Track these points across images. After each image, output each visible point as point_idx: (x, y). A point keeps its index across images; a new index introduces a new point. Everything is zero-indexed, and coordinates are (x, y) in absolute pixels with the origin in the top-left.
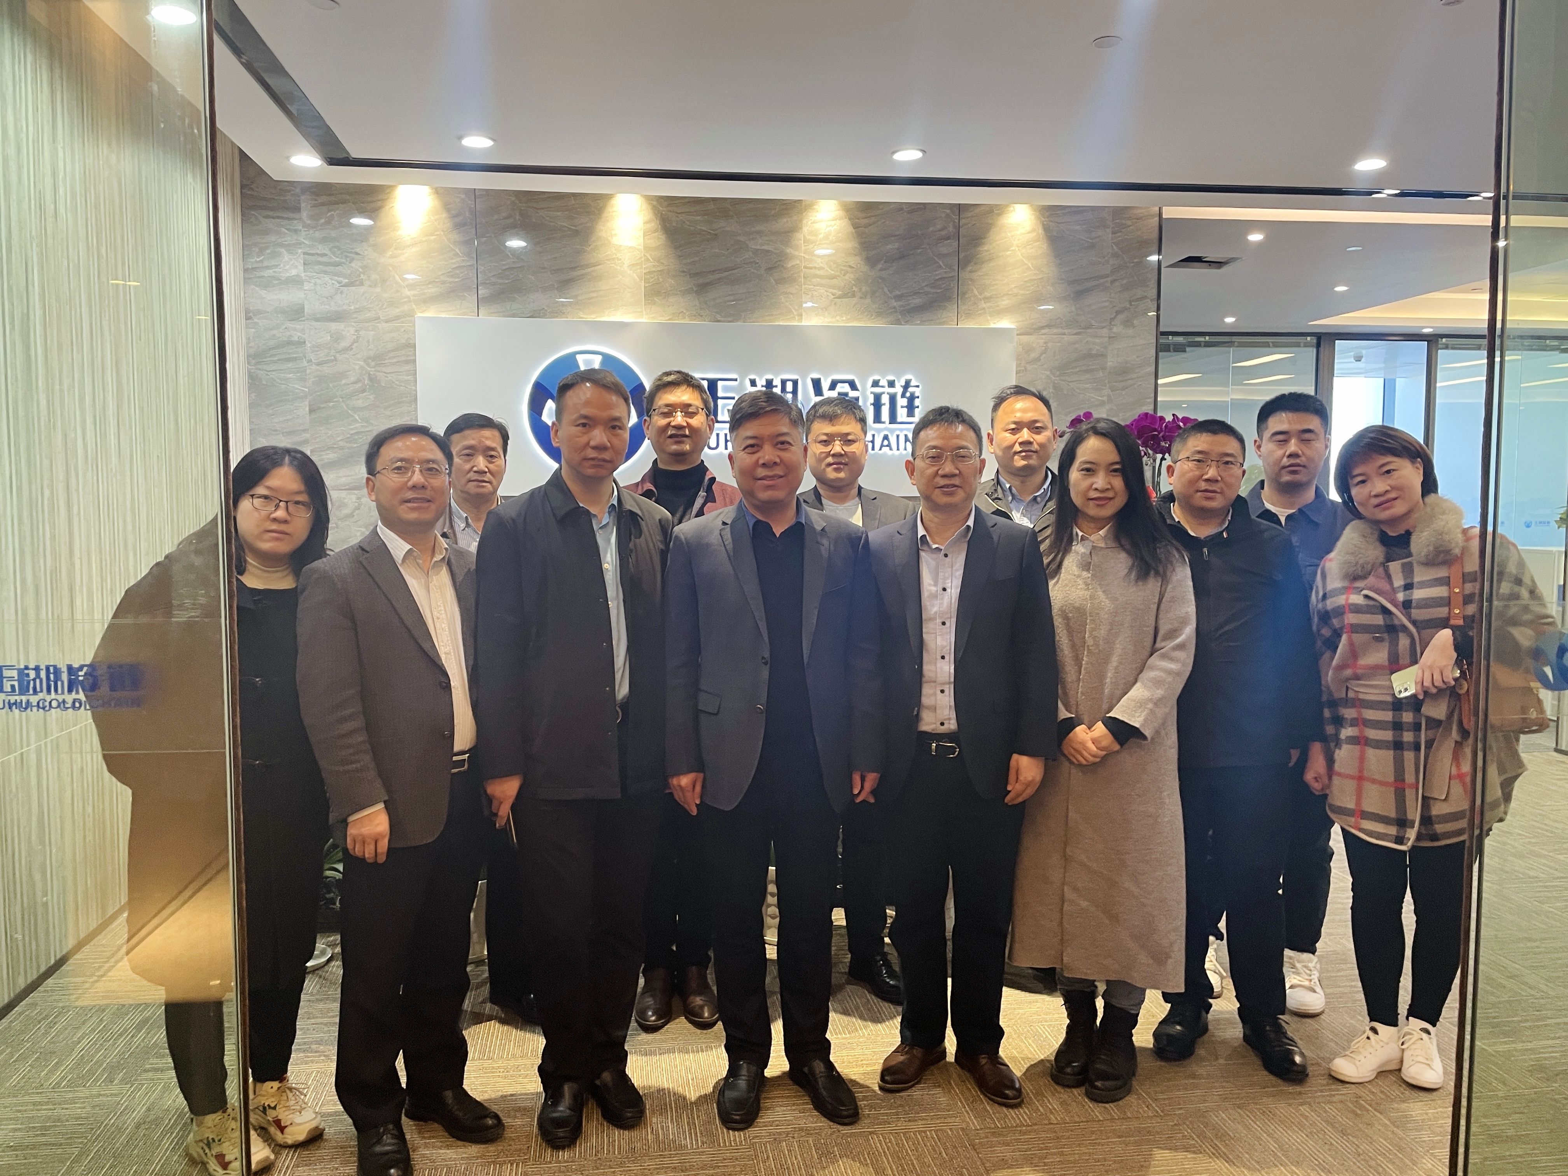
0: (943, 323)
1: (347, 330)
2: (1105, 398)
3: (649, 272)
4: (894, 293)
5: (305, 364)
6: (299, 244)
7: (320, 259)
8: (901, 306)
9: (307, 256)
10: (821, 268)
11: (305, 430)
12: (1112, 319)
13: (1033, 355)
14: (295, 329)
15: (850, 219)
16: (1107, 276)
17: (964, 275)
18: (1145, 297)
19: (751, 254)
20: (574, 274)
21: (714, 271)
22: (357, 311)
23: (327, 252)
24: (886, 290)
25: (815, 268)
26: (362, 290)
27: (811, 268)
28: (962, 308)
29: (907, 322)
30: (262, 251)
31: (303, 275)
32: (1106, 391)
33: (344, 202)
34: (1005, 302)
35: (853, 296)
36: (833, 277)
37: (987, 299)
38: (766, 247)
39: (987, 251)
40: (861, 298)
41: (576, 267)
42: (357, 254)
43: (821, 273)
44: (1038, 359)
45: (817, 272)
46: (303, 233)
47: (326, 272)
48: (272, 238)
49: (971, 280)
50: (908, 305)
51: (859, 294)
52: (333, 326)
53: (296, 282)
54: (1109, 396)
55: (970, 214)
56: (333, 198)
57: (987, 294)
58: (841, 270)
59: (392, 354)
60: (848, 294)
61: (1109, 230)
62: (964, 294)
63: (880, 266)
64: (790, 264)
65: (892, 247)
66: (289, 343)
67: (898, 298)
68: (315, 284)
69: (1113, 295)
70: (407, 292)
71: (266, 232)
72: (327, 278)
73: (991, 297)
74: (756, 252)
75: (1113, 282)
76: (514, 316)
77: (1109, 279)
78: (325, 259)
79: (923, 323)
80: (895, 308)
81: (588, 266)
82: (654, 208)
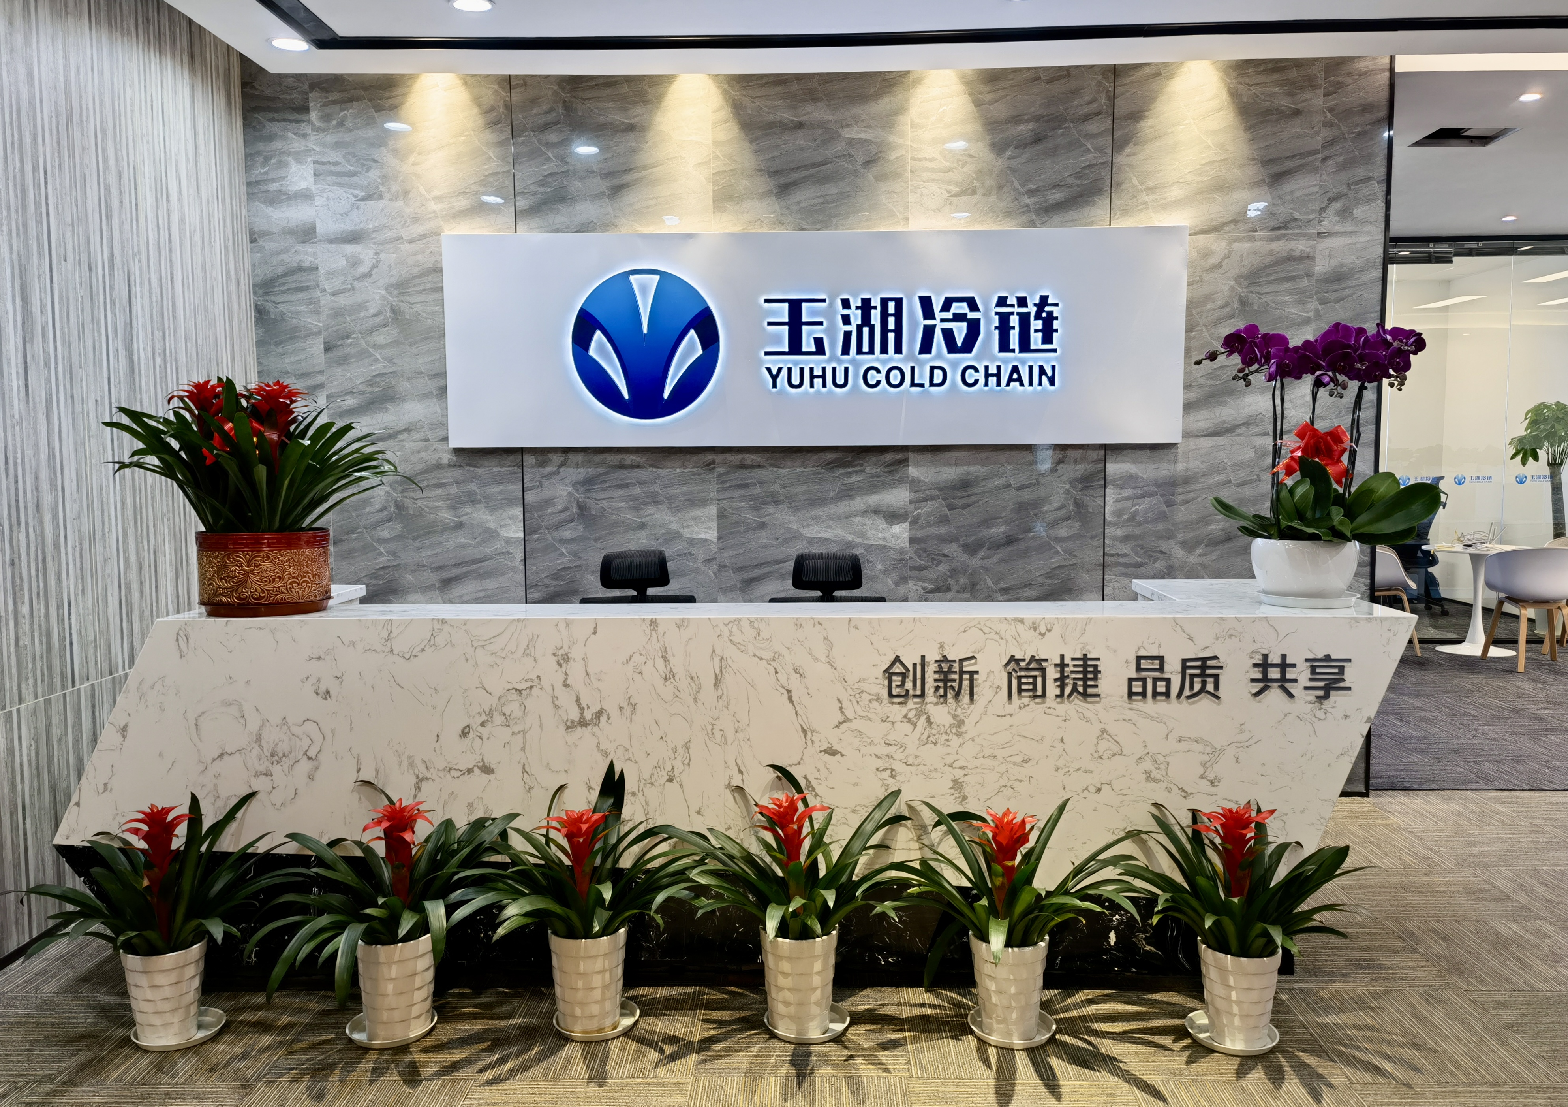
0: (1092, 223)
1: (365, 252)
2: (1311, 314)
3: (719, 172)
4: (1027, 188)
5: (319, 294)
6: (309, 151)
7: (332, 168)
8: (1035, 204)
9: (317, 166)
10: (931, 160)
11: (321, 372)
12: (1323, 209)
13: (1212, 261)
14: (306, 253)
15: (970, 95)
16: (1316, 152)
17: (1120, 159)
18: (1370, 179)
19: (844, 144)
20: (627, 178)
21: (798, 168)
22: (376, 230)
23: (339, 159)
24: (1016, 184)
25: (926, 159)
26: (381, 204)
27: (920, 160)
28: (1117, 202)
29: (1043, 224)
30: (267, 159)
31: (313, 188)
32: (1314, 304)
33: (358, 99)
34: (1176, 193)
35: (974, 192)
36: (949, 170)
37: (1150, 190)
38: (862, 136)
39: (1151, 127)
40: (984, 195)
41: (631, 170)
42: (375, 161)
43: (934, 165)
44: (1219, 266)
45: (928, 164)
46: (313, 138)
47: (339, 184)
48: (278, 145)
49: (1129, 165)
50: (1046, 201)
51: (981, 191)
52: (349, 248)
53: (306, 196)
54: (1317, 311)
55: (1128, 80)
56: (346, 95)
57: (1151, 184)
58: (959, 160)
59: (418, 281)
60: (968, 191)
61: (1320, 92)
62: (1119, 184)
63: (1009, 153)
64: (893, 156)
65: (1024, 129)
66: (300, 269)
67: (1032, 193)
68: (328, 199)
69: (1324, 177)
70: (433, 206)
71: (271, 138)
72: (340, 191)
73: (1156, 187)
74: (850, 142)
75: (1324, 160)
76: (557, 231)
77: (1320, 156)
78: (338, 169)
79: (1064, 224)
80: (1028, 206)
81: (645, 167)
82: (725, 92)
